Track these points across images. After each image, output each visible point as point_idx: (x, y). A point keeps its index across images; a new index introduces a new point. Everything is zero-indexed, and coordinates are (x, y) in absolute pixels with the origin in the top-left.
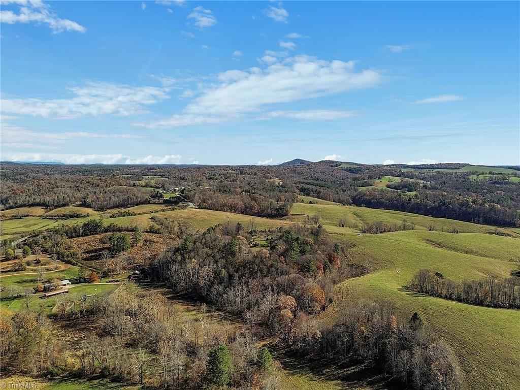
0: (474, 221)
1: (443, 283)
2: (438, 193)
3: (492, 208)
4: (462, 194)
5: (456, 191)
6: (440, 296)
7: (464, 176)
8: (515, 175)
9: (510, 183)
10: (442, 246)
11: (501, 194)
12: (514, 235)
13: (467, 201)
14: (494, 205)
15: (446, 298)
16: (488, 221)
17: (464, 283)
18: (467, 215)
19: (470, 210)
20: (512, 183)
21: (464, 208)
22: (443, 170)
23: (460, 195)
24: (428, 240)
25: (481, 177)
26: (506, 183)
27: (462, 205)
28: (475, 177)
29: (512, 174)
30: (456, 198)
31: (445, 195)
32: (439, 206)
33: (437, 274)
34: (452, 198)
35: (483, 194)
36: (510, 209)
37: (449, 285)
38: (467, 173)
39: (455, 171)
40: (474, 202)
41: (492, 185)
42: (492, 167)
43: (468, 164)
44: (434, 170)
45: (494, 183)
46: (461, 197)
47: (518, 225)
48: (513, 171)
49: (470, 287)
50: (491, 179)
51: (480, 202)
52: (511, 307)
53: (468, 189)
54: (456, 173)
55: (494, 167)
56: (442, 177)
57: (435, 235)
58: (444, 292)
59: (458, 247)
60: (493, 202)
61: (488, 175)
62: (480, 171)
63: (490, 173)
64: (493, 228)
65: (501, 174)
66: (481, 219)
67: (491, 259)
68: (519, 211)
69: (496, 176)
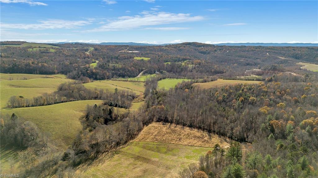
0: (34, 73)
1: (24, 100)
2: (11, 59)
3: (43, 66)
4: (25, 59)
5: (22, 58)
6: (23, 107)
7: (25, 49)
8: (53, 48)
9: (50, 53)
10: (20, 87)
11: (46, 59)
12: (55, 77)
13: (29, 63)
14: (43, 64)
15: (26, 107)
16: (41, 73)
17: (34, 98)
18: (30, 70)
19: (31, 68)
20: (52, 53)
21: (28, 67)
22: (11, 46)
23: (24, 60)
24: (11, 85)
25: (35, 49)
26: (48, 53)
27: (26, 65)
28: (31, 49)
29: (51, 47)
30: (23, 62)
31: (15, 61)
32: (13, 67)
33: (20, 97)
34: (20, 62)
35: (37, 59)
36: (51, 65)
37: (27, 101)
38: (26, 47)
39: (18, 46)
40: (33, 63)
41: (42, 54)
42: (40, 44)
43: (26, 42)
44: (4, 46)
45: (42, 53)
46: (25, 61)
47: (56, 73)
48: (51, 46)
49: (37, 100)
50: (40, 50)
51: (36, 63)
52: (55, 103)
53: (28, 57)
54: (19, 47)
55: (41, 44)
56: (10, 50)
57: (14, 82)
58: (25, 105)
59: (27, 86)
60: (43, 62)
61: (39, 49)
62: (33, 46)
63: (39, 47)
64: (45, 76)
65: (45, 48)
66: (38, 72)
67: (45, 88)
68: (56, 66)
69: (43, 48)
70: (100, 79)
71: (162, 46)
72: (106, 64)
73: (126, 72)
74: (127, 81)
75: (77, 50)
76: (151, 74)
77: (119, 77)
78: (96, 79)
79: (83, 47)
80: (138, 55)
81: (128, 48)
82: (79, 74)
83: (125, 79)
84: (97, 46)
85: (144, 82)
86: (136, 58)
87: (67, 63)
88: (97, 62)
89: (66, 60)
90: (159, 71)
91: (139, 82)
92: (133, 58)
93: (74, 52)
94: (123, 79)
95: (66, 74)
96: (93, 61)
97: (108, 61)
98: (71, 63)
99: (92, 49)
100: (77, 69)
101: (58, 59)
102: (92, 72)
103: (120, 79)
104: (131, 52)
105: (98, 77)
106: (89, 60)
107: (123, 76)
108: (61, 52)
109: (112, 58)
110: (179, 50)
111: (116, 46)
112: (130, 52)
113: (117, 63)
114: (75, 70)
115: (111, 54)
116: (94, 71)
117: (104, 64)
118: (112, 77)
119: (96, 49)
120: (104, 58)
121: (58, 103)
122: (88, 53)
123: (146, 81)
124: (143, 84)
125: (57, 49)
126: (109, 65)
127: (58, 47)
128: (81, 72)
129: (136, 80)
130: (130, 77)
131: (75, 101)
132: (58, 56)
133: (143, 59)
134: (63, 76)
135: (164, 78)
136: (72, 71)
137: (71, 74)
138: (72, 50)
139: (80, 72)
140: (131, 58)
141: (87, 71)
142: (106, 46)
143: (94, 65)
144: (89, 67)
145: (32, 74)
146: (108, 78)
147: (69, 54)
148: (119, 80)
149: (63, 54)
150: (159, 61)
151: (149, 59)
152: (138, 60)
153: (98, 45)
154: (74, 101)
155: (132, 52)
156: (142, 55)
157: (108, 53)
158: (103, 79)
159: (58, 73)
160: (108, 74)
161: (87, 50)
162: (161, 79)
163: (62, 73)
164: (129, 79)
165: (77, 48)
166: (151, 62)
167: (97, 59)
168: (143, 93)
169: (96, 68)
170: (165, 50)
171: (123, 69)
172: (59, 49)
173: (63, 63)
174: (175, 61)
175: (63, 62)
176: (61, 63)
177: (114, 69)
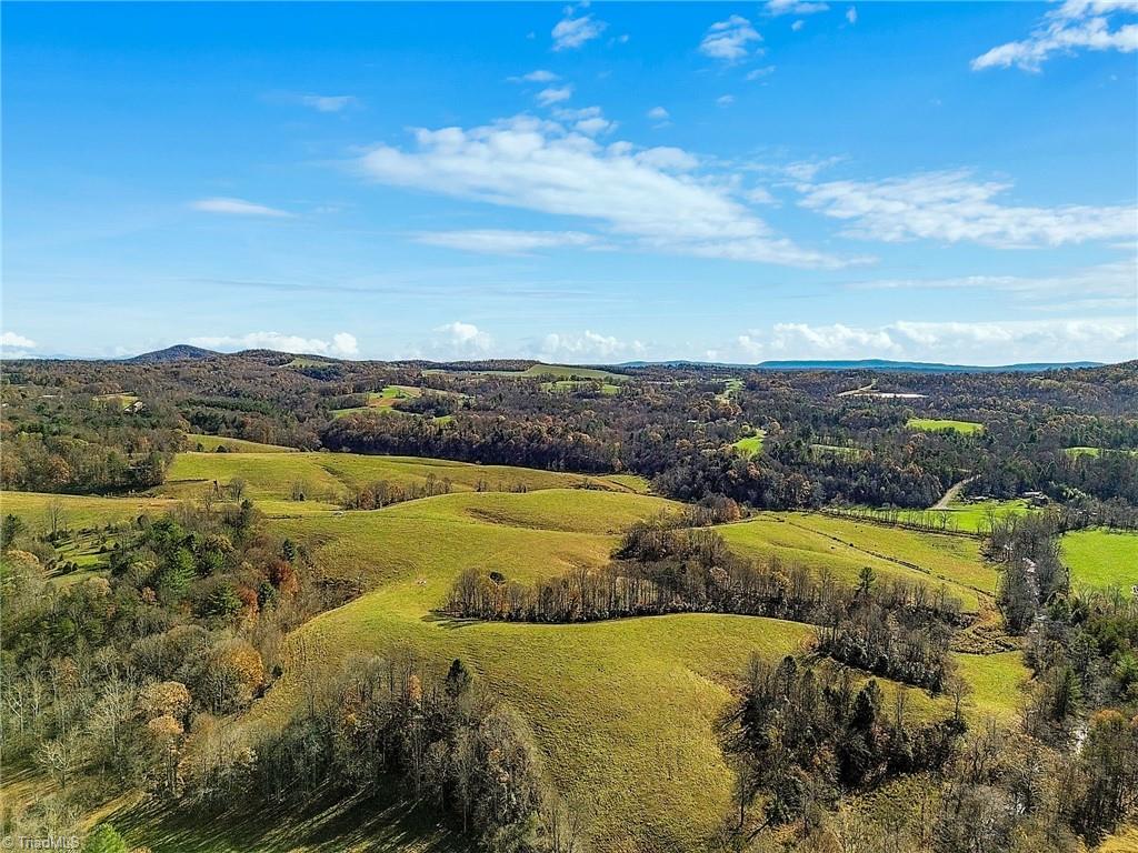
0: (551, 466)
1: (505, 591)
2: (491, 417)
3: (578, 442)
4: (530, 419)
5: (521, 412)
6: (499, 618)
7: (533, 384)
8: (611, 382)
9: (603, 396)
10: (501, 520)
11: (590, 417)
12: (612, 487)
13: (539, 431)
14: (580, 437)
15: (510, 619)
16: (573, 466)
17: (539, 586)
18: (539, 457)
19: (545, 447)
20: (607, 396)
21: (535, 444)
22: (497, 373)
23: (527, 420)
24: (476, 511)
25: (560, 384)
26: (597, 396)
27: (531, 438)
28: (550, 385)
29: (606, 379)
30: (522, 426)
31: (503, 421)
32: (494, 443)
33: (494, 576)
34: (514, 426)
35: (564, 417)
36: (604, 441)
37: (516, 594)
38: (537, 378)
39: (517, 374)
40: (550, 431)
41: (577, 400)
42: (575, 367)
43: (538, 363)
44: (482, 373)
45: (579, 396)
46: (529, 423)
47: (617, 470)
48: (607, 374)
49: (549, 591)
50: (574, 389)
51: (560, 430)
52: (613, 615)
53: (540, 409)
54: (519, 379)
55: (578, 367)
56: (496, 387)
57: (488, 499)
58: (507, 608)
59: (527, 518)
60: (579, 430)
61: (570, 382)
62: (557, 375)
63: (573, 378)
64: (581, 478)
65: (589, 379)
66: (561, 463)
67: (580, 534)
68: (618, 444)
69: (583, 383)
70: (775, 508)
71: (1029, 375)
72: (798, 444)
73: (882, 482)
74: (893, 524)
75: (687, 386)
76: (1002, 498)
77: (858, 503)
78: (760, 504)
79: (707, 378)
80: (921, 409)
81: (874, 381)
82: (694, 478)
83: (882, 515)
84: (753, 374)
85: (979, 536)
86: (914, 423)
87: (655, 434)
88: (761, 433)
89: (652, 424)
90: (1043, 484)
91: (953, 533)
92: (905, 422)
93: (677, 395)
94: (874, 514)
95: (650, 476)
96: (746, 429)
97: (806, 434)
98: (668, 436)
99: (737, 384)
100: (688, 458)
101: (625, 421)
102: (745, 475)
103: (858, 511)
104: (888, 395)
105: (768, 495)
106: (730, 423)
107: (875, 501)
108: (637, 394)
109: (816, 419)
110: (1116, 392)
111: (826, 374)
112: (884, 395)
113: (840, 441)
114: (682, 462)
115: (810, 402)
116: (754, 471)
117: (792, 444)
118: (826, 503)
119: (751, 387)
120: (786, 419)
121: (624, 615)
122: (723, 399)
123: (991, 536)
124: (974, 547)
125: (624, 383)
126: (810, 451)
127: (626, 377)
128: (704, 471)
129: (937, 523)
130: (904, 505)
131: (690, 610)
132: (625, 409)
133: (952, 430)
134: (641, 483)
135: (1079, 526)
136: (670, 466)
137: (666, 476)
138: (672, 387)
139: (701, 473)
140: (894, 420)
141: (725, 469)
142: (788, 375)
143: (751, 446)
144: (735, 457)
145: (544, 469)
146: (807, 506)
147: (660, 402)
148: (857, 519)
149: (642, 402)
150: (1033, 439)
151: (979, 427)
152: (929, 433)
153: (756, 371)
154: (684, 610)
155: (892, 395)
156: (940, 411)
157: (797, 401)
158: (786, 504)
159: (624, 470)
160: (807, 486)
161: (719, 389)
162: (1063, 529)
163: (638, 469)
164: (903, 516)
165: (686, 382)
166: (992, 441)
167: (760, 423)
168: (991, 602)
169: (758, 460)
170: (1048, 390)
171: (872, 469)
172: (630, 385)
173: (640, 435)
174: (1118, 443)
175: (640, 431)
176: (636, 433)
177: (832, 470)
